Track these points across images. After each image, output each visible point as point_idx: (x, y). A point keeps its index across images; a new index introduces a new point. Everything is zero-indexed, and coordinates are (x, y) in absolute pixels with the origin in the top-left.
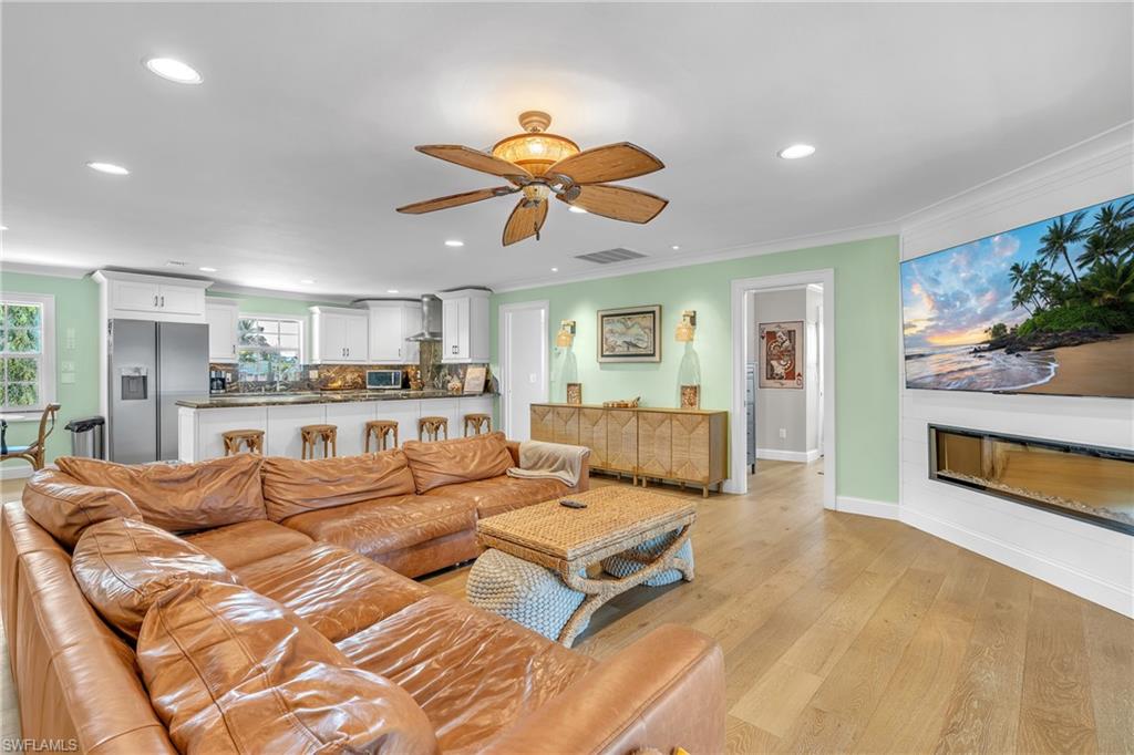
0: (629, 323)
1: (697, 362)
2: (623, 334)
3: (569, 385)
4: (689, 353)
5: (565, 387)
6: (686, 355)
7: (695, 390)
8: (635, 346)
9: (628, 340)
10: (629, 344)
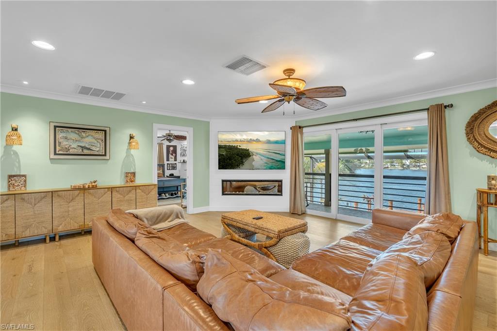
0: (84, 134)
1: (134, 160)
2: (79, 141)
3: (10, 177)
4: (128, 155)
5: (6, 178)
6: (126, 156)
7: (134, 174)
8: (89, 149)
9: (83, 145)
10: (83, 148)
